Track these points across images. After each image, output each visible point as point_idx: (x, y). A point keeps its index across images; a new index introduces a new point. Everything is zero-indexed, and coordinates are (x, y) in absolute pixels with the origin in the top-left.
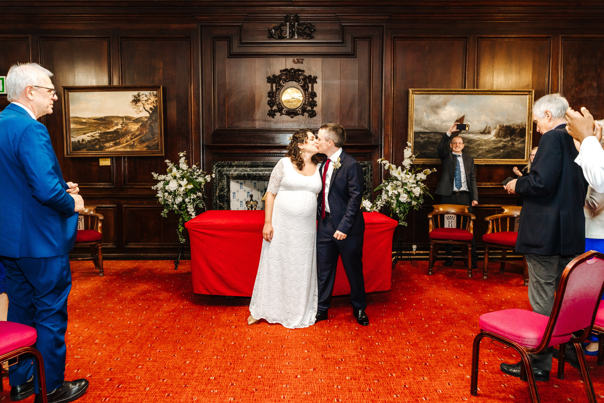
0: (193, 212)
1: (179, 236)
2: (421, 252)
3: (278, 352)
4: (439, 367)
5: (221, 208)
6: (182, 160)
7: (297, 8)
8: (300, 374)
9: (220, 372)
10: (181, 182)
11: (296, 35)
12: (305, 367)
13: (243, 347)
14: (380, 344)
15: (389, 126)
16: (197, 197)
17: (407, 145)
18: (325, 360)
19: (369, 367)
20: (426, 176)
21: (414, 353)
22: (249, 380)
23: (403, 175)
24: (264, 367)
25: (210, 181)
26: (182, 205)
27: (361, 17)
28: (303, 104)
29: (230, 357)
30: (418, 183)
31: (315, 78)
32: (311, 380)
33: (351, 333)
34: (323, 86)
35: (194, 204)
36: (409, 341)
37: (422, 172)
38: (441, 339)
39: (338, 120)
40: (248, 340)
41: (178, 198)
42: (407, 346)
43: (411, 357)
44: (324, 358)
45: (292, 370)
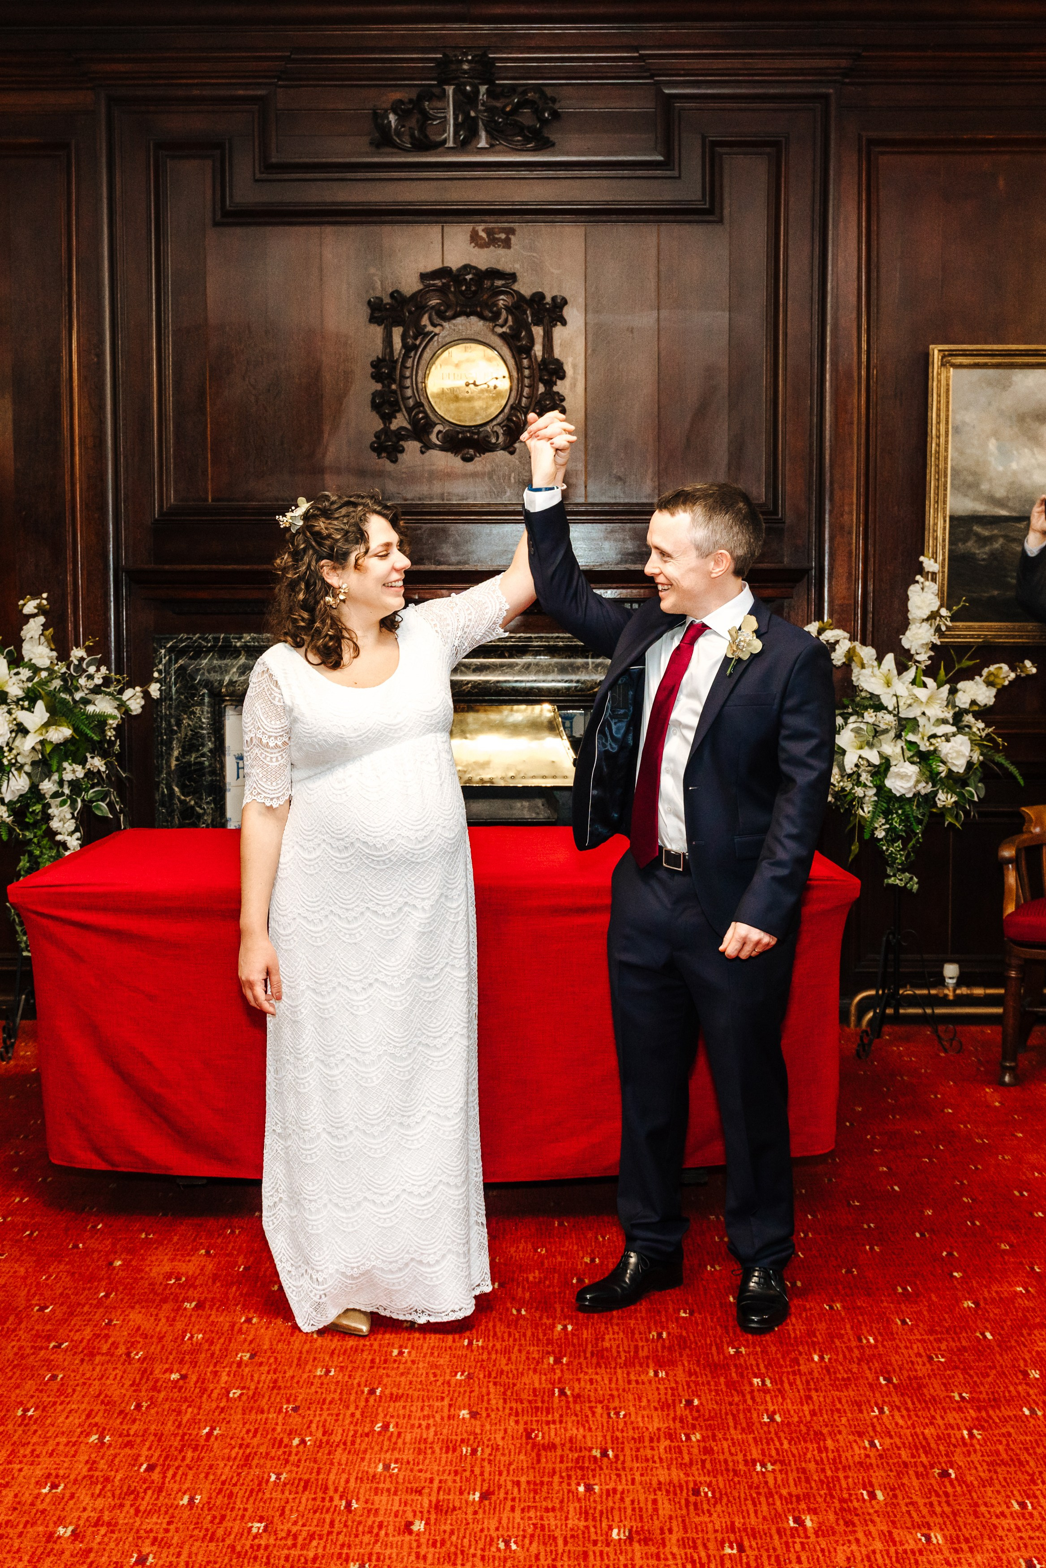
0: (73, 833)
1: (19, 929)
2: (979, 991)
3: (353, 1415)
4: (998, 1487)
5: (190, 817)
6: (33, 629)
7: (485, 28)
8: (426, 1515)
9: (100, 1503)
10: (23, 716)
11: (483, 134)
12: (450, 1483)
13: (215, 1395)
14: (768, 1382)
15: (851, 494)
16: (89, 774)
17: (920, 569)
18: (534, 1454)
19: (709, 1485)
20: (993, 691)
21: (901, 1422)
22: (211, 1540)
23: (902, 686)
24: (285, 1484)
25: (139, 711)
26: (28, 806)
27: (737, 63)
28: (512, 408)
29: (152, 1438)
30: (961, 721)
31: (560, 304)
32: (466, 1541)
33: (660, 1335)
34: (590, 337)
35: (73, 803)
36: (888, 1372)
37: (977, 678)
38: (1022, 1363)
39: (650, 470)
40: (239, 1364)
41: (13, 781)
42: (878, 1395)
43: (888, 1441)
44: (534, 1445)
45: (397, 1498)
